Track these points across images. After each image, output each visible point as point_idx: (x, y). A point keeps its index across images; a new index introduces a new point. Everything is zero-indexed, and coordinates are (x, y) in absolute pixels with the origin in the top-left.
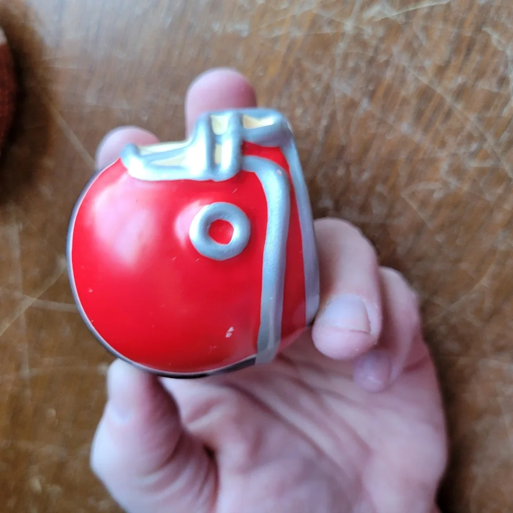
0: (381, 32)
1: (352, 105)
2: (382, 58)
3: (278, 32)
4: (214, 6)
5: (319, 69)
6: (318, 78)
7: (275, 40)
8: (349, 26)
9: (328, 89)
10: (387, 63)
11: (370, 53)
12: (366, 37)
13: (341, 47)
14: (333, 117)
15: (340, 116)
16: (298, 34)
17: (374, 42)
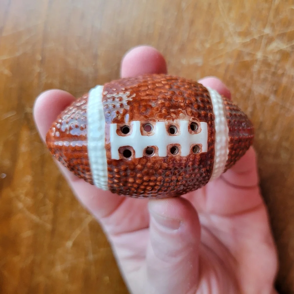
0: (278, 57)
1: (265, 99)
2: (280, 72)
3: (219, 62)
4: (182, 50)
5: (244, 80)
6: (244, 85)
7: (218, 66)
8: (259, 55)
9: (250, 91)
10: (283, 75)
11: (273, 70)
12: (269, 61)
13: (256, 67)
14: (254, 106)
15: (258, 106)
16: (231, 62)
17: (274, 63)
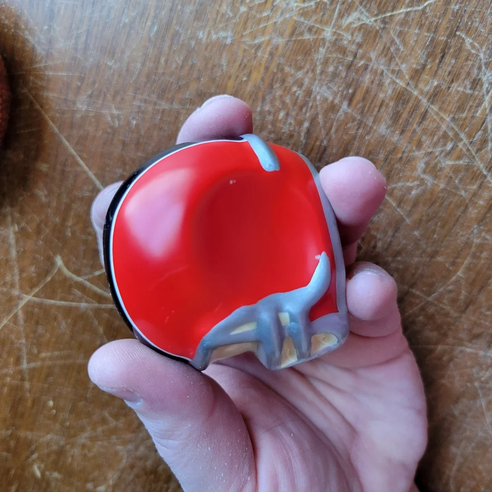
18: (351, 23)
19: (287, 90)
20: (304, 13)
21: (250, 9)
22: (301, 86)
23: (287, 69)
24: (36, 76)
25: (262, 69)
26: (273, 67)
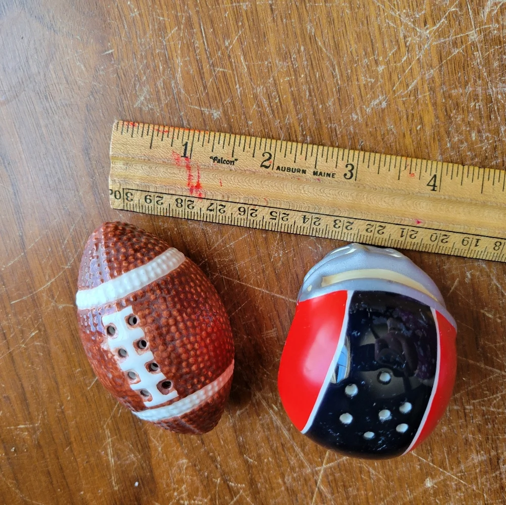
18: (490, 12)
19: (466, 111)
20: (441, 34)
21: (388, 63)
22: (476, 98)
23: (454, 92)
24: (220, 255)
25: (431, 108)
26: (440, 100)
